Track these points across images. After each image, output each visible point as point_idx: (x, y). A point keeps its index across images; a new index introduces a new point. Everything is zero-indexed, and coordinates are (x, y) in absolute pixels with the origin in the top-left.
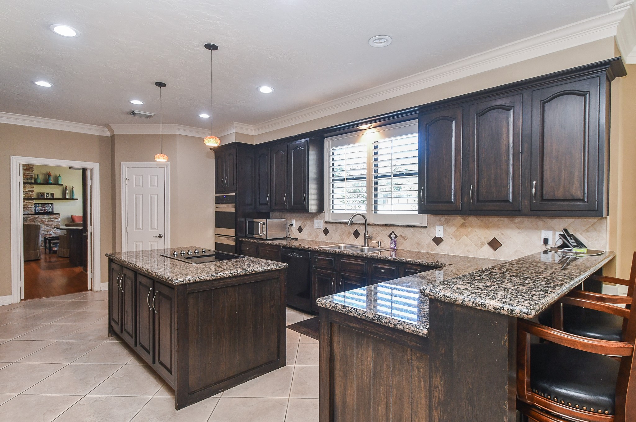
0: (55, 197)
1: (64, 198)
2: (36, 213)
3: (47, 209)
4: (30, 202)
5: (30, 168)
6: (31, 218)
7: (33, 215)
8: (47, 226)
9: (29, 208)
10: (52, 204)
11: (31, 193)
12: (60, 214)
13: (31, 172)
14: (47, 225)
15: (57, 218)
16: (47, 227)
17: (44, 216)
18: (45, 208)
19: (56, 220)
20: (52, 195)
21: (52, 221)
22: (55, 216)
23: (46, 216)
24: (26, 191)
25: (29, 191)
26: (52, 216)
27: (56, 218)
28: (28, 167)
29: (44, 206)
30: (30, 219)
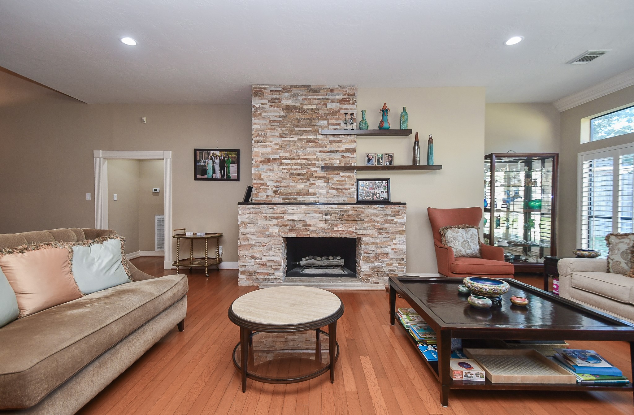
0: (396, 163)
1: (414, 167)
2: (359, 202)
3: (378, 192)
4: (348, 177)
5: (349, 97)
6: (351, 213)
7: (354, 206)
8: (380, 234)
9: (346, 189)
10: (387, 180)
11: (349, 154)
12: (405, 204)
13: (351, 106)
14: (380, 230)
15: (400, 213)
16: (380, 236)
17: (374, 208)
18: (374, 189)
19: (396, 219)
20: (390, 157)
21: (391, 222)
22: (396, 208)
23: (379, 209)
24: (342, 151)
25: (348, 150)
26: (390, 210)
27: (397, 214)
28: (345, 95)
29: (373, 185)
30: (349, 216)
